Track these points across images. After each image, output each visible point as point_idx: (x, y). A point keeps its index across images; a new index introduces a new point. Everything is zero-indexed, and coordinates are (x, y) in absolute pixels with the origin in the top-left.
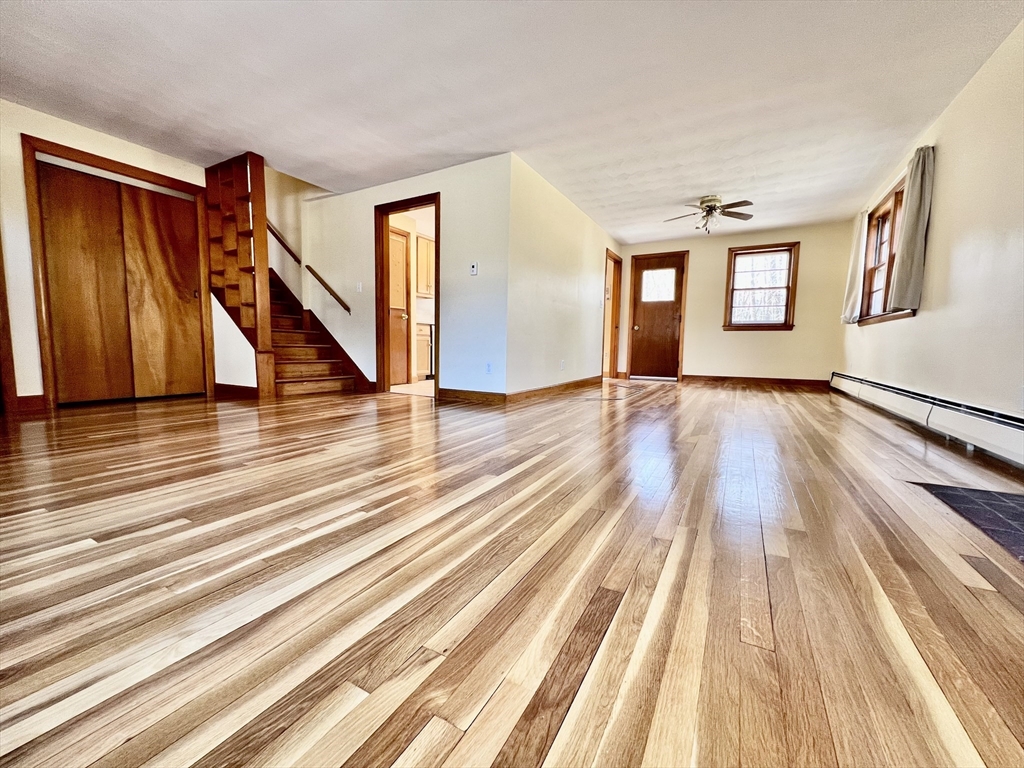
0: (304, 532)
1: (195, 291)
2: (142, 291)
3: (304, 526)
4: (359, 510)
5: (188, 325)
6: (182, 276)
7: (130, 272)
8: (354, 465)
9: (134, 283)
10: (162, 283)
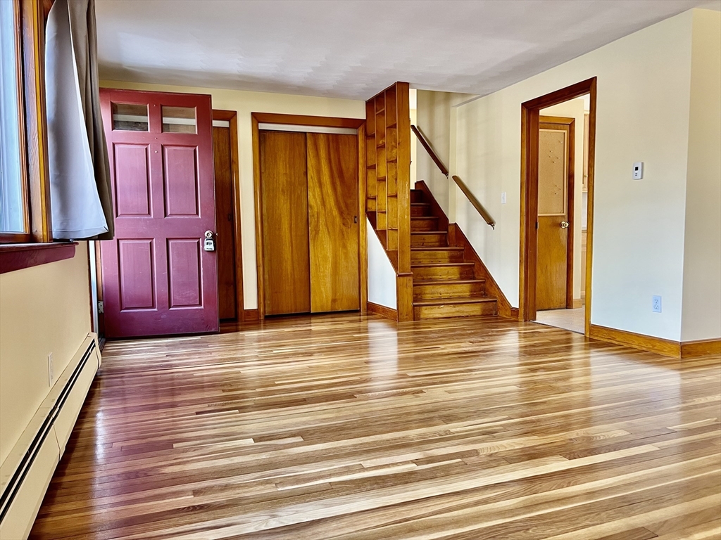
0: (364, 469)
1: (355, 217)
2: (318, 221)
3: (367, 464)
4: (413, 462)
5: (349, 248)
6: (347, 205)
7: (311, 207)
8: (436, 414)
9: (313, 216)
10: (332, 214)
